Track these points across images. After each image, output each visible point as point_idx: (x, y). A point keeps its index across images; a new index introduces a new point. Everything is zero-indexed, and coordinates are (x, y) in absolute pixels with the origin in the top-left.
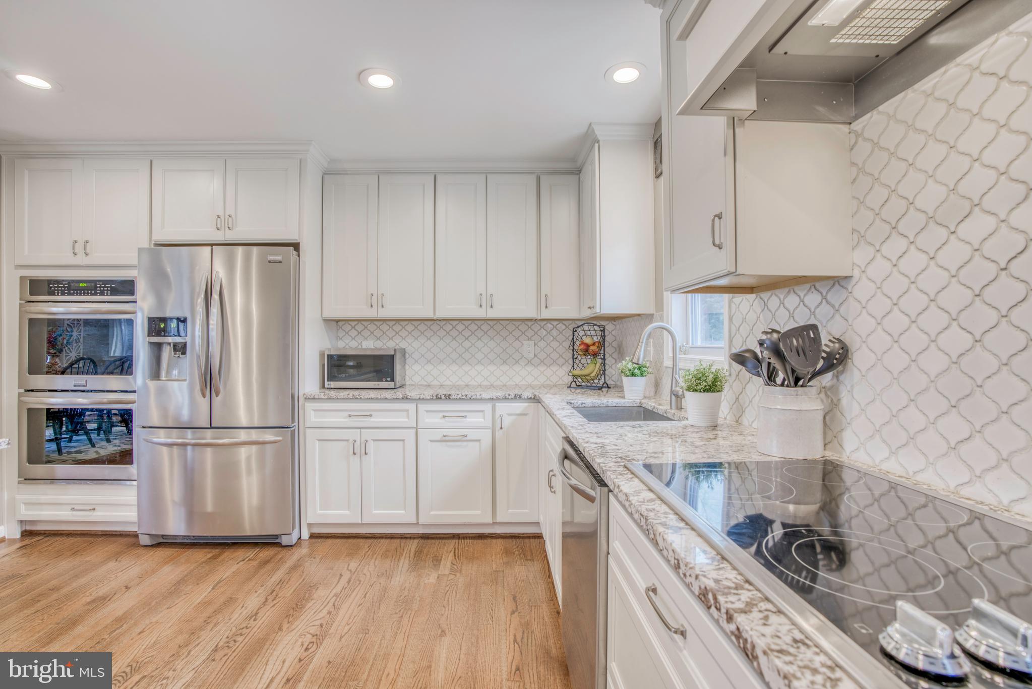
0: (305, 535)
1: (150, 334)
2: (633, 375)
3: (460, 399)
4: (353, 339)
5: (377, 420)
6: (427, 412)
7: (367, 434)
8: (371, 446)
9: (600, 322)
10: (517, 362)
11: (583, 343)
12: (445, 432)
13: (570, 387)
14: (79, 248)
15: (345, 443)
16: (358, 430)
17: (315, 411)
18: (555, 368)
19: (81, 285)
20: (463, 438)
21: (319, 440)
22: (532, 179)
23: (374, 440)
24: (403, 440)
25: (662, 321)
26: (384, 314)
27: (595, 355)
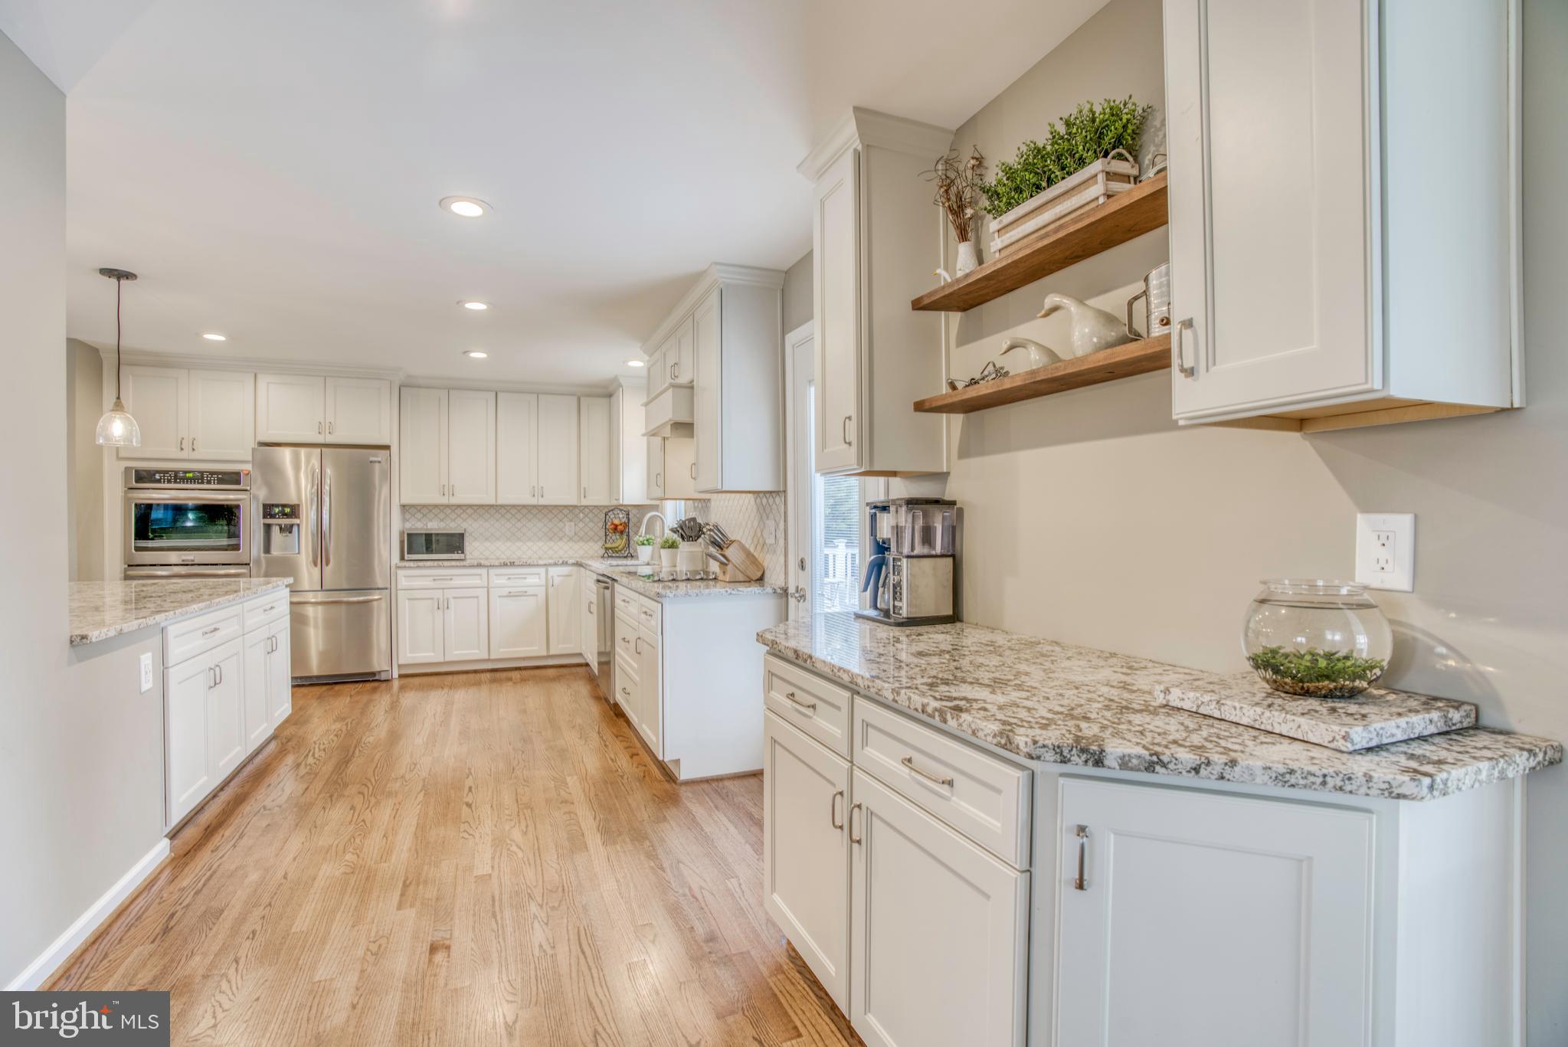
0: (396, 675)
1: (265, 517)
2: (643, 544)
3: (522, 565)
4: (419, 520)
5: (456, 582)
6: (496, 575)
7: (449, 594)
8: (452, 602)
9: (626, 510)
10: (561, 539)
11: (612, 524)
12: (511, 590)
13: (603, 557)
14: (186, 445)
15: (430, 601)
16: (442, 591)
17: (405, 577)
18: (591, 544)
19: (188, 475)
20: (524, 594)
21: (409, 599)
22: (575, 399)
23: (454, 598)
24: (477, 597)
25: (658, 511)
26: (454, 501)
27: (622, 532)
